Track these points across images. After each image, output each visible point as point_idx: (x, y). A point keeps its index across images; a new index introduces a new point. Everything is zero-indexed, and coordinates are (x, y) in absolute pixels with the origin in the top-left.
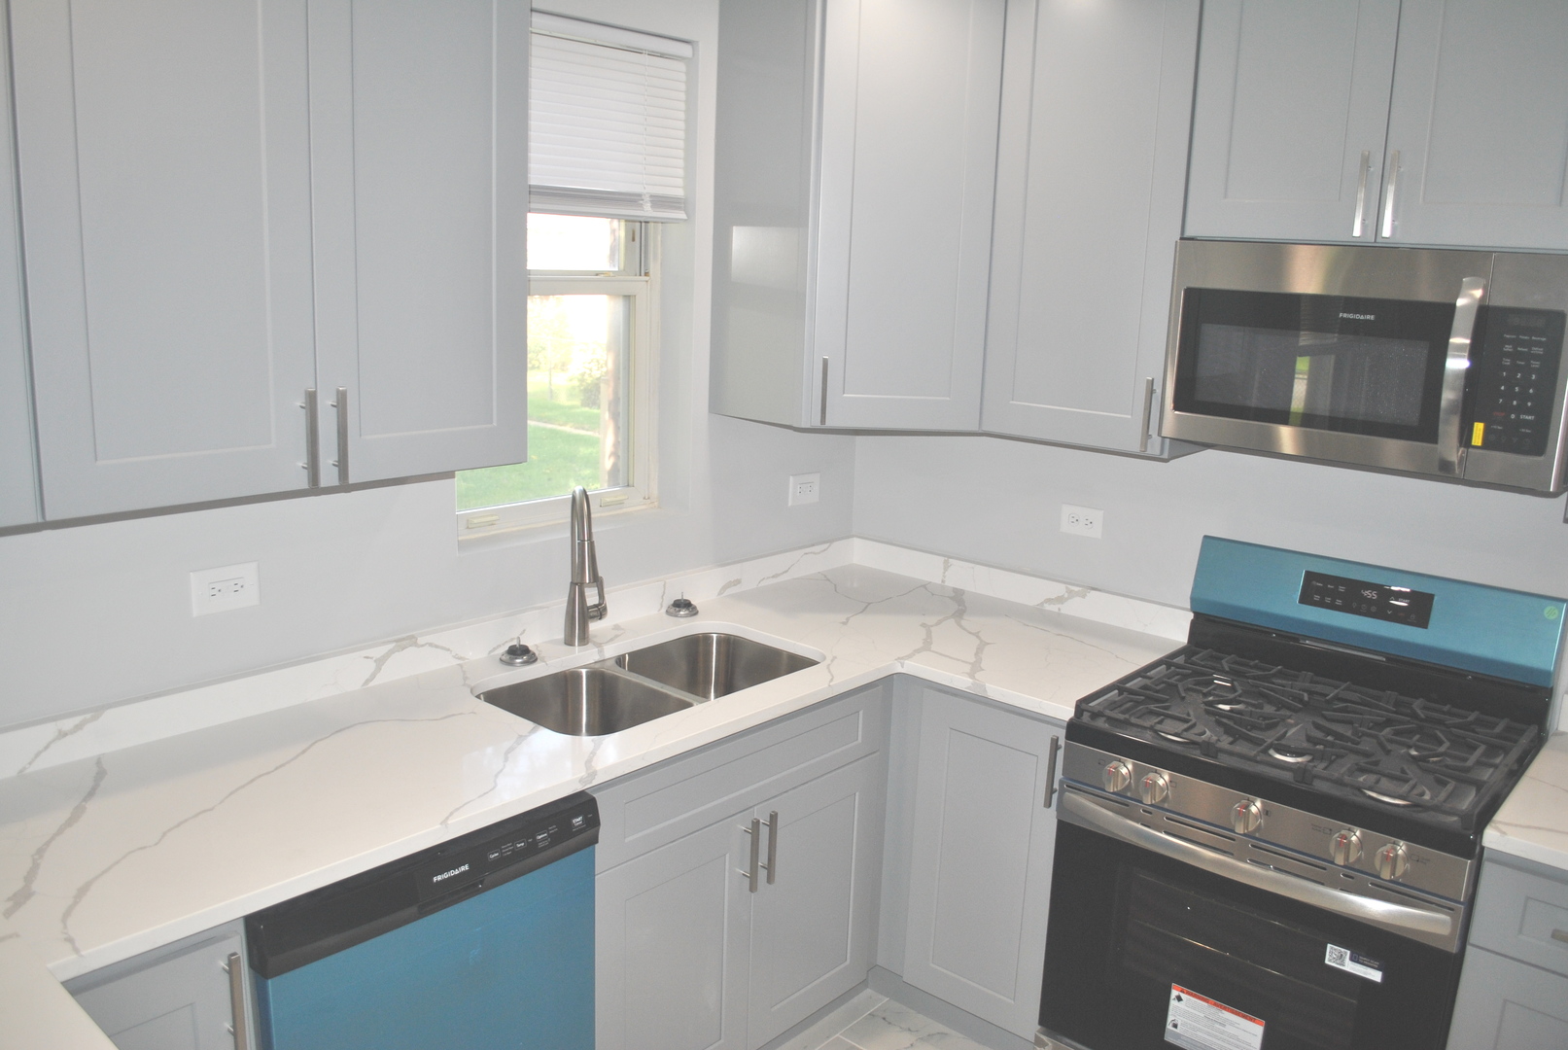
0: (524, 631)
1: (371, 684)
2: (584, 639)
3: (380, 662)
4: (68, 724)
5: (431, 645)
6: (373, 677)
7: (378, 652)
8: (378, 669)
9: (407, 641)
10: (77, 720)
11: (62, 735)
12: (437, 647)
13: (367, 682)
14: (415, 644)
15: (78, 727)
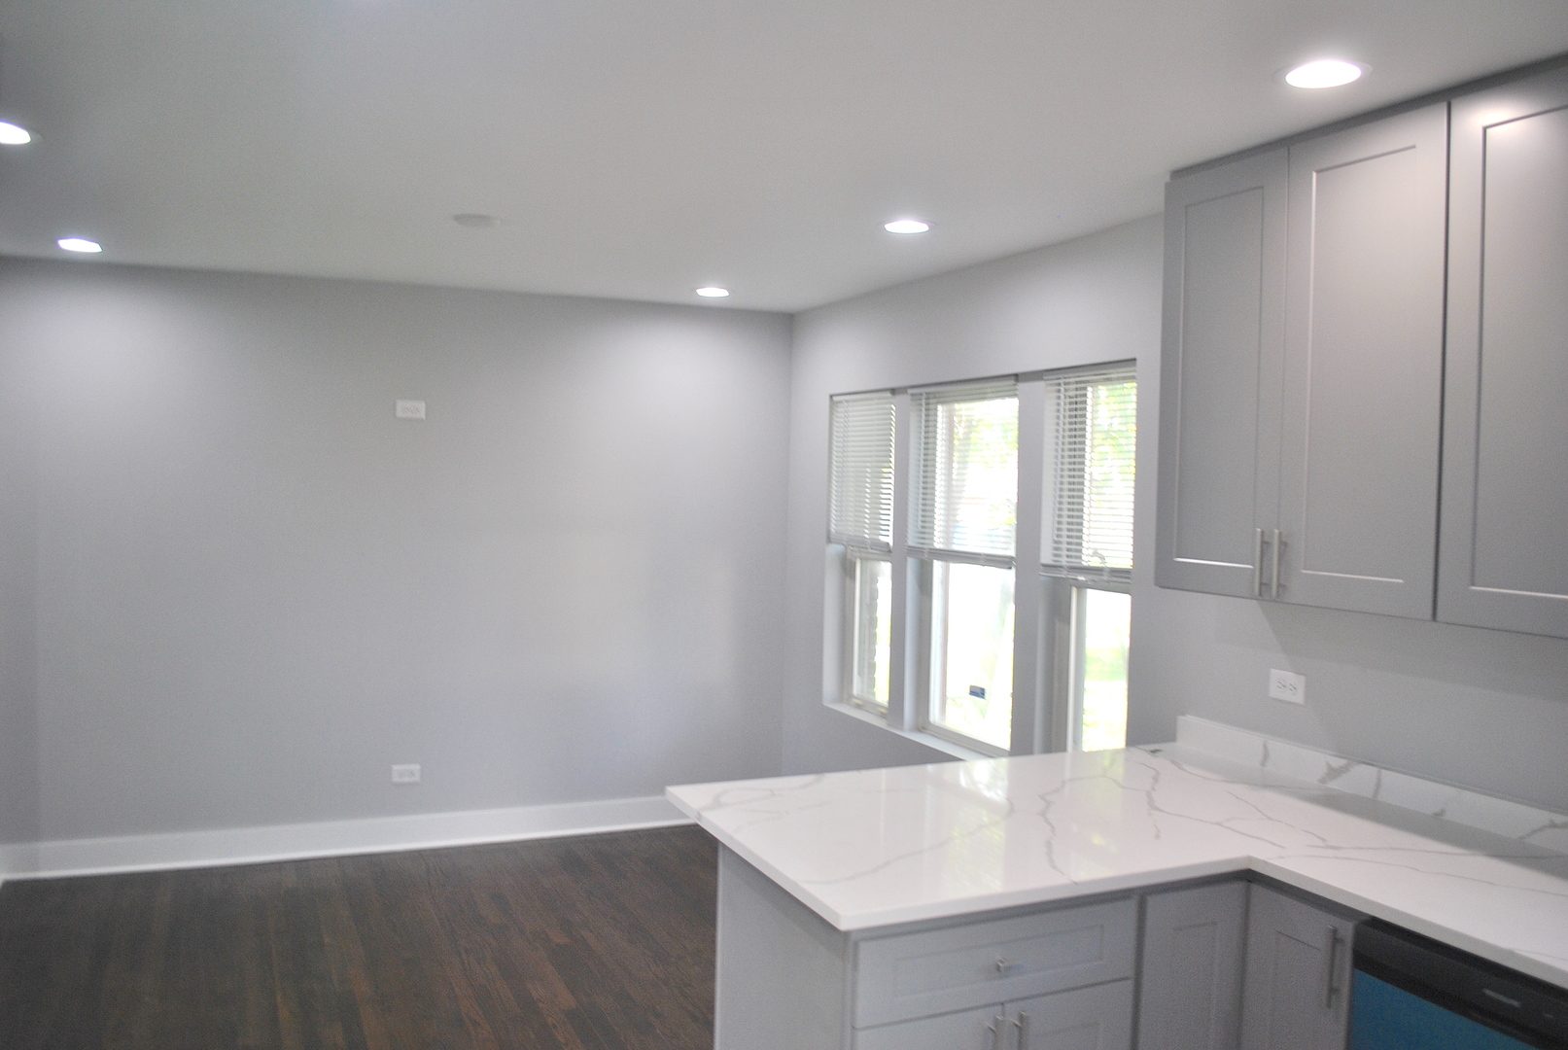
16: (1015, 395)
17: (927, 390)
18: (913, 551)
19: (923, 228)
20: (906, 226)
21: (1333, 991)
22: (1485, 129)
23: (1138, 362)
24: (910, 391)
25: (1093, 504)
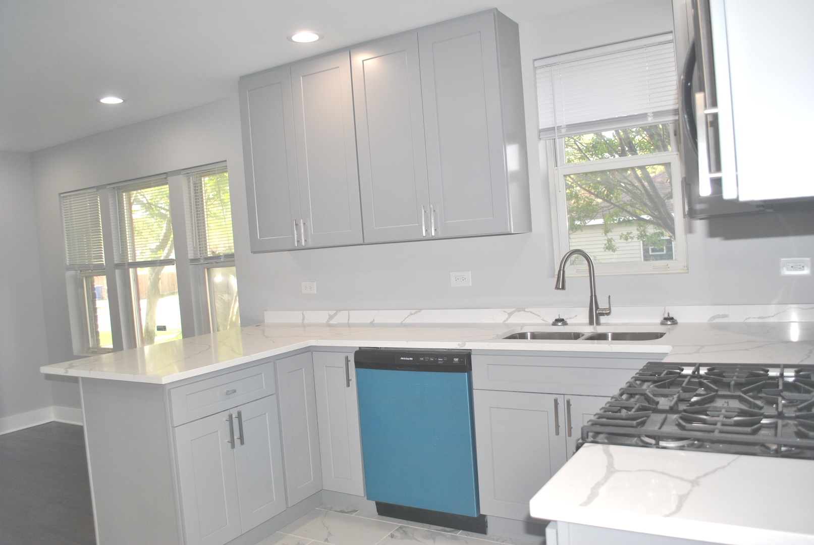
0: (577, 315)
1: (506, 322)
2: (598, 323)
3: (510, 314)
4: (413, 311)
5: (531, 312)
6: (507, 320)
7: (510, 310)
8: (509, 317)
9: (520, 309)
10: (415, 311)
11: (411, 314)
12: (534, 314)
13: (505, 321)
14: (525, 311)
15: (415, 313)
16: (166, 184)
17: (118, 185)
18: (118, 266)
19: (121, 101)
20: (111, 100)
21: (348, 380)
22: (363, 61)
23: (227, 162)
24: (108, 187)
25: (209, 225)
